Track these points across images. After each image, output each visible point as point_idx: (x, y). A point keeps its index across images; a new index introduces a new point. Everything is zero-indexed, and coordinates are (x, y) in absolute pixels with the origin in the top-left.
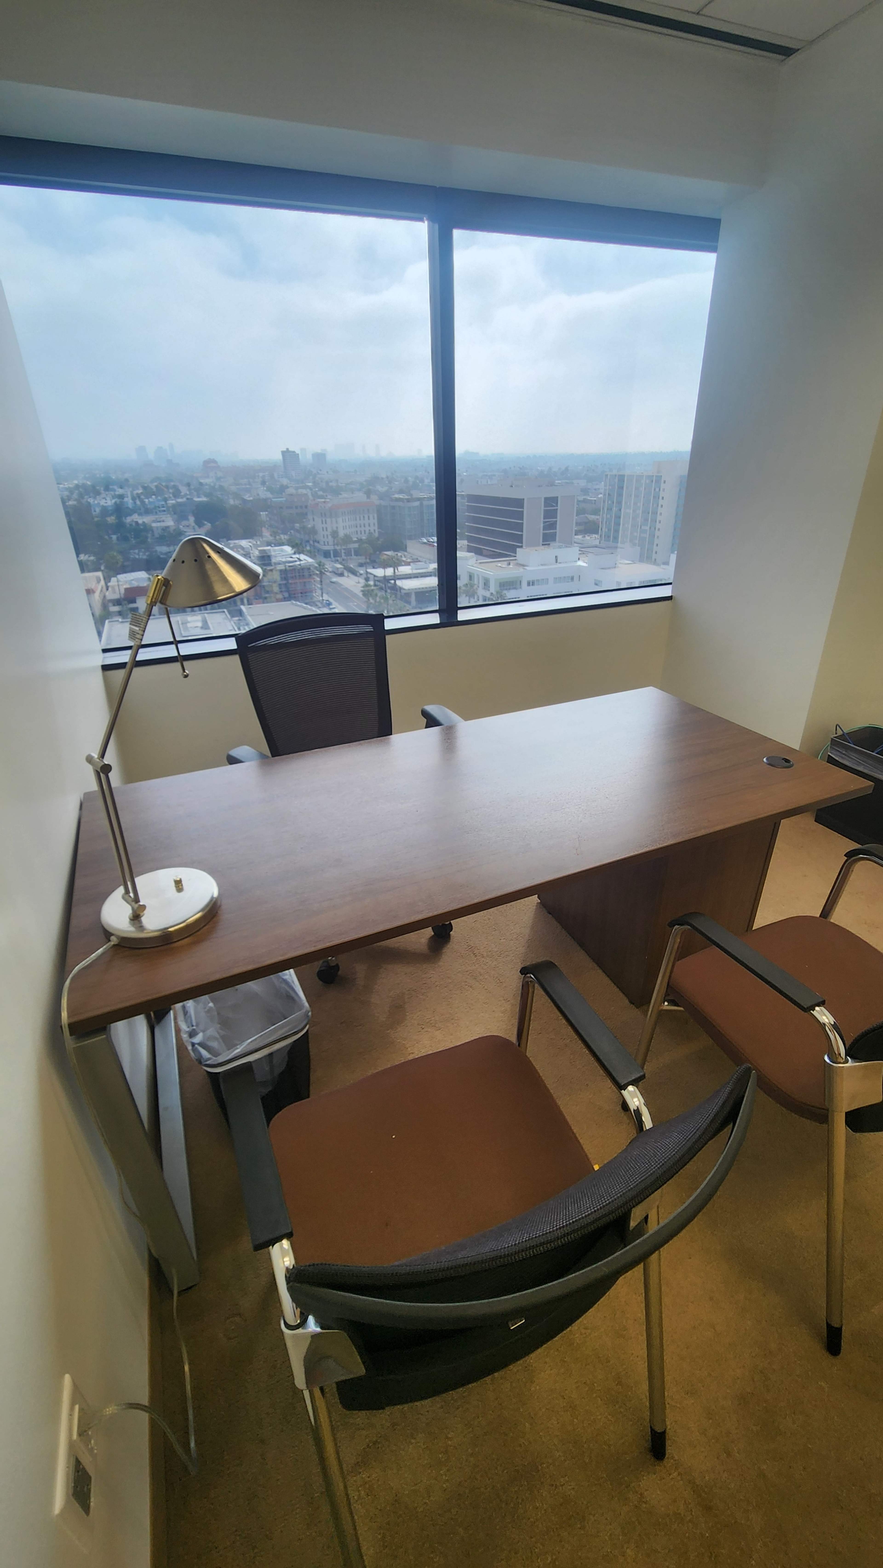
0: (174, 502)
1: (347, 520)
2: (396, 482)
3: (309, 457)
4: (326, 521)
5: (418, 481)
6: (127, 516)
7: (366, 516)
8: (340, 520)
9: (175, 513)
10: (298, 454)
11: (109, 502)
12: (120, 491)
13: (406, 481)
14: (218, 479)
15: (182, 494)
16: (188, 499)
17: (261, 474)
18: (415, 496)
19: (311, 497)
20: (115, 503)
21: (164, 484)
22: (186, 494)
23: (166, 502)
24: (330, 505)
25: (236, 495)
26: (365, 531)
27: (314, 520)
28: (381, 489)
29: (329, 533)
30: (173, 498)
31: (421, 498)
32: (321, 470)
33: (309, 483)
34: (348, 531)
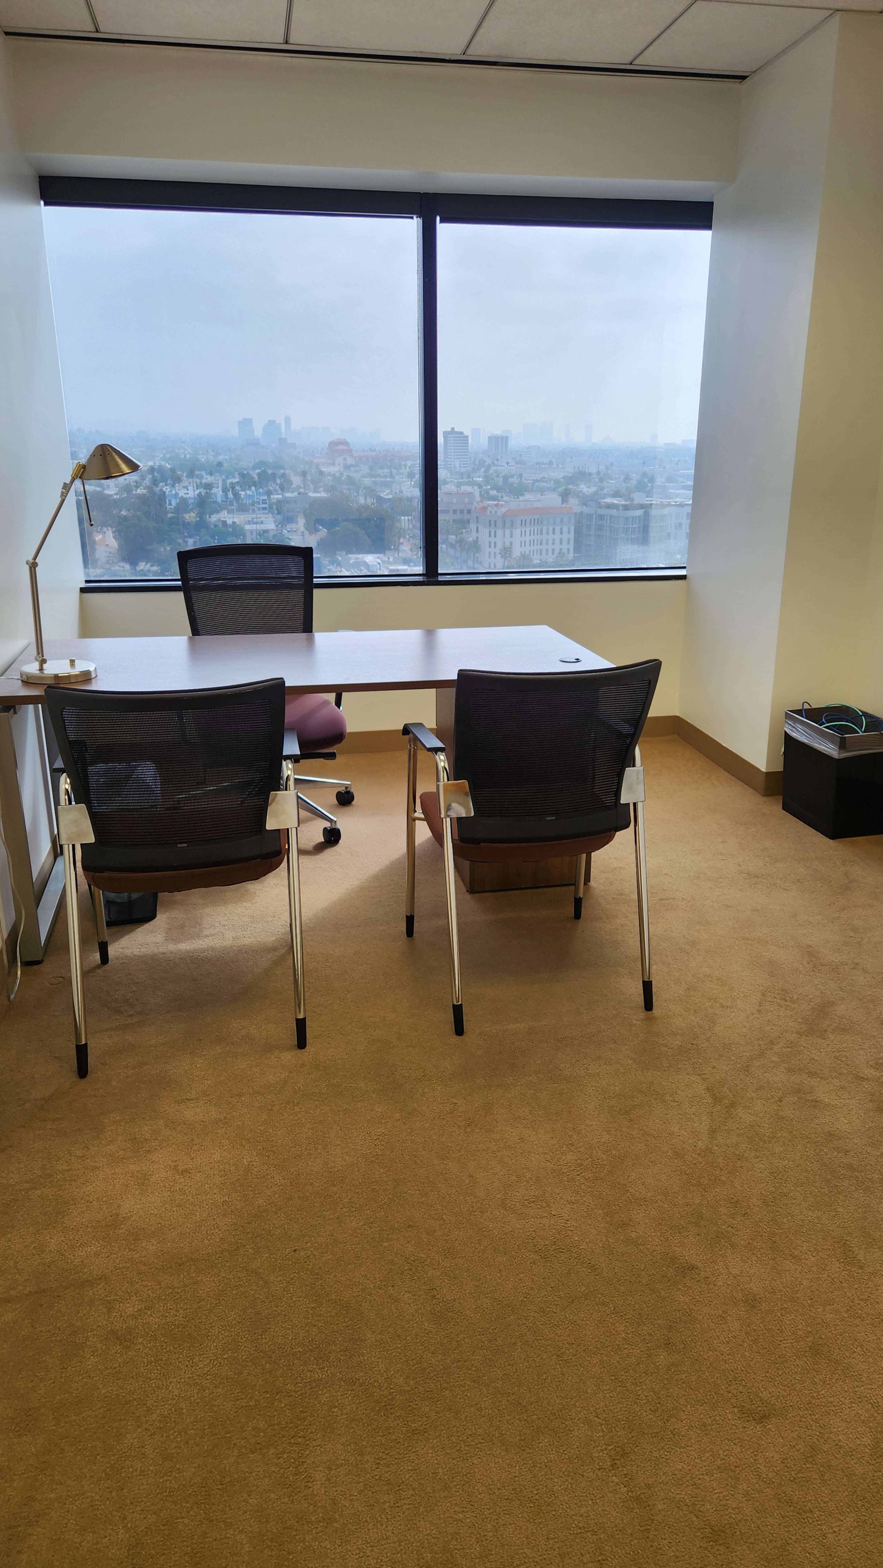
0: (280, 496)
1: (528, 533)
2: (612, 480)
3: (484, 442)
4: (495, 532)
5: (646, 480)
6: (213, 514)
7: (558, 529)
8: (517, 532)
9: (279, 513)
10: (467, 437)
11: (189, 492)
12: (208, 479)
13: (627, 478)
14: (347, 467)
15: (294, 486)
16: (299, 493)
17: (409, 463)
18: (636, 502)
19: (478, 499)
20: (200, 494)
21: (270, 472)
22: (300, 486)
23: (269, 496)
24: (504, 510)
25: (370, 492)
26: (553, 550)
27: (477, 531)
28: (586, 489)
29: (498, 552)
30: (279, 491)
31: (646, 504)
32: (498, 460)
33: (479, 477)
34: (527, 549)
